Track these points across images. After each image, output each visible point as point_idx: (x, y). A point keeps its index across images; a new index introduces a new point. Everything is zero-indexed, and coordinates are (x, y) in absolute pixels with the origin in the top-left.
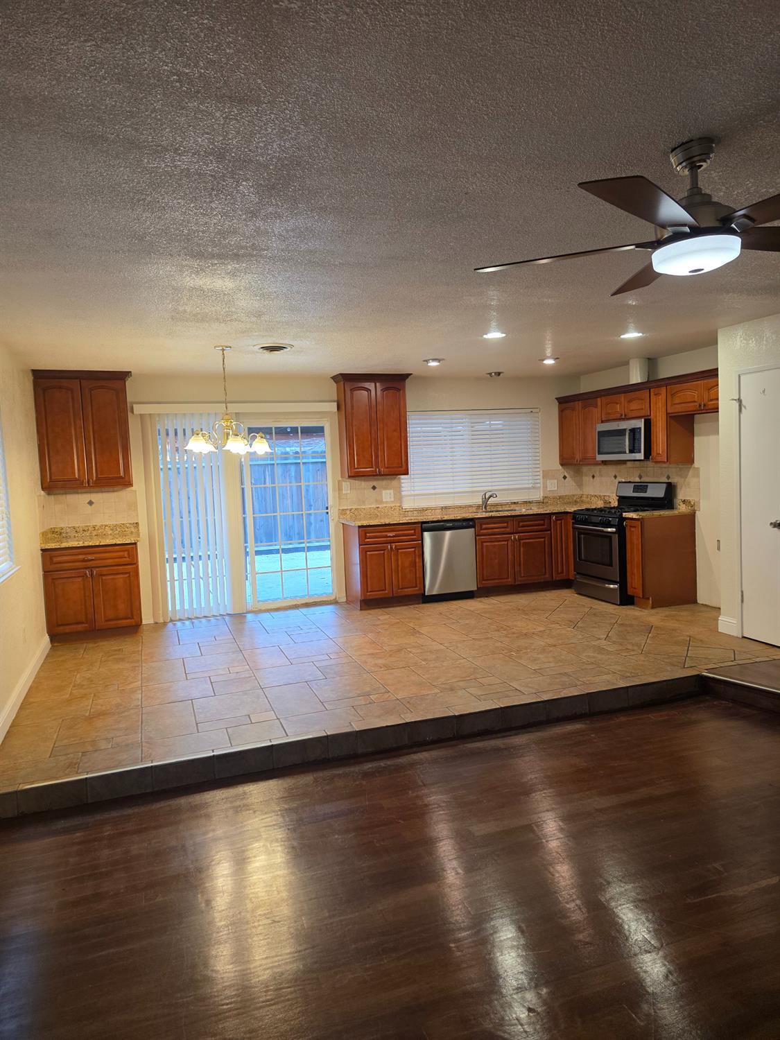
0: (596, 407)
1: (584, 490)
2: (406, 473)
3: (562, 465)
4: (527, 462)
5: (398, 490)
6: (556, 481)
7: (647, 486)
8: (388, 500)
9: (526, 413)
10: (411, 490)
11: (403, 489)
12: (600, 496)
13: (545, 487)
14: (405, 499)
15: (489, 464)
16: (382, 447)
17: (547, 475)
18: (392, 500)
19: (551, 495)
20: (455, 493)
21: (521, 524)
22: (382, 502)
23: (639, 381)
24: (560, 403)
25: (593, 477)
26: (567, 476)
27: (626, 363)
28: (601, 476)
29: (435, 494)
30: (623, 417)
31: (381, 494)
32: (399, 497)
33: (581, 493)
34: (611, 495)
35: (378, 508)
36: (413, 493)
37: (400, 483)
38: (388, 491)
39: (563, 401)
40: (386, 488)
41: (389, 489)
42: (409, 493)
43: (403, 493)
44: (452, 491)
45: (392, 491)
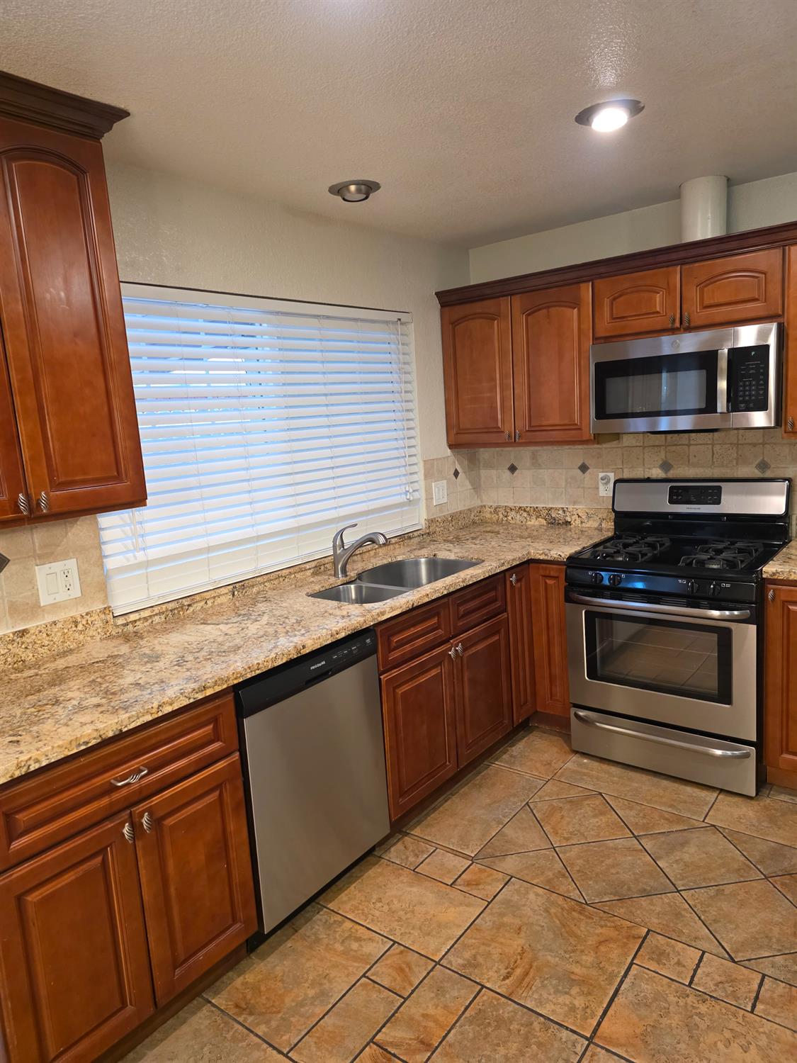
0: (575, 303)
1: (484, 498)
2: (137, 498)
3: (451, 446)
4: (394, 444)
5: (94, 555)
6: (445, 482)
7: (719, 488)
8: (62, 596)
9: (387, 322)
10: (136, 549)
11: (107, 549)
12: (535, 509)
13: (429, 498)
14: (116, 583)
15: (328, 452)
16: (31, 402)
17: (431, 471)
18: (76, 592)
19: (437, 515)
20: (259, 538)
21: (462, 609)
22: (34, 608)
23: (709, 236)
24: (444, 305)
25: (513, 469)
26: (459, 470)
27: (675, 195)
28: (536, 463)
29: (209, 549)
30: (677, 324)
31: (32, 581)
32: (98, 583)
33: (480, 504)
34: (571, 507)
35: (23, 633)
36: (141, 556)
37: (98, 529)
38: (57, 566)
39: (449, 300)
40: (47, 556)
41: (65, 556)
42: (131, 559)
43: (110, 564)
44: (250, 532)
45: (71, 564)
